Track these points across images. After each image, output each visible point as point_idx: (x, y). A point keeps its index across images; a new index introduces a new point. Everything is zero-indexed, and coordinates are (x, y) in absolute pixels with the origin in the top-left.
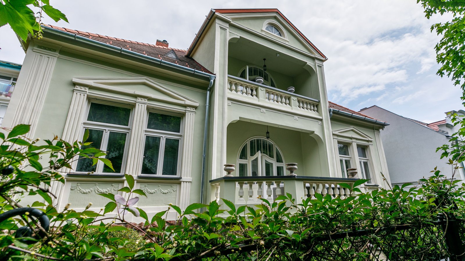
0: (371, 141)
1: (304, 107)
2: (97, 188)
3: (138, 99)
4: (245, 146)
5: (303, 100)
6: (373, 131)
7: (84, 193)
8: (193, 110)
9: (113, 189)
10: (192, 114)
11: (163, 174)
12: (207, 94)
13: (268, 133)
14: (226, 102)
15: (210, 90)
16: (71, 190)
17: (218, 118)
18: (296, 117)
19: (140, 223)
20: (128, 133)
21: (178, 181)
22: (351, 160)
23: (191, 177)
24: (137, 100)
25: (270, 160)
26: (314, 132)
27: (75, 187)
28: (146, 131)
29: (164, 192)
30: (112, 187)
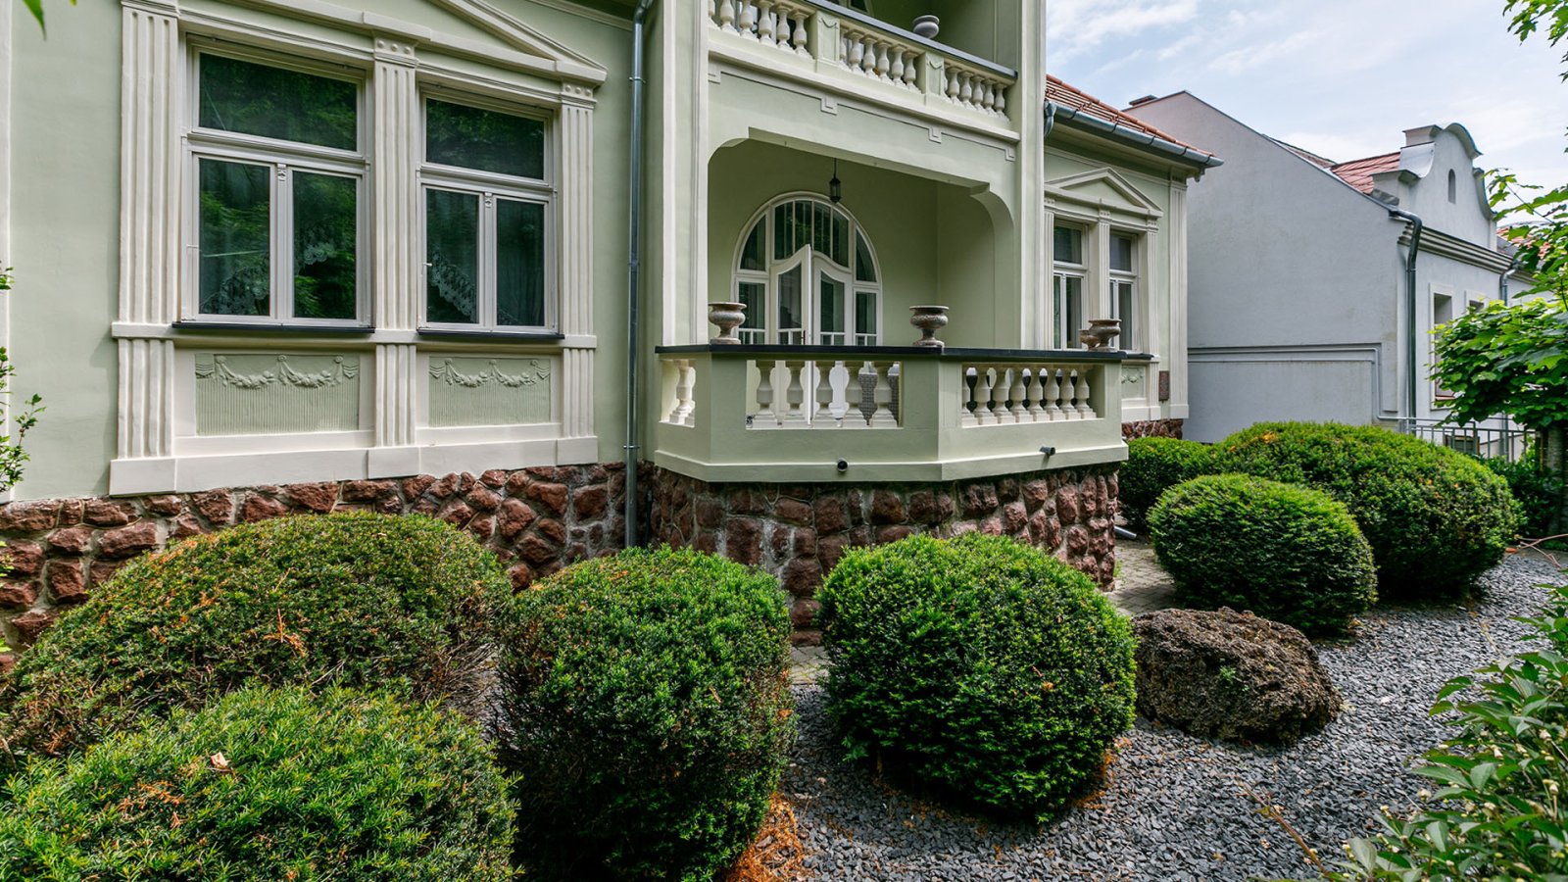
0: (1155, 218)
1: (964, 94)
2: (285, 369)
3: (380, 46)
4: (756, 226)
5: (965, 67)
6: (1165, 182)
7: (245, 387)
8: (588, 94)
9: (340, 373)
10: (582, 110)
11: (500, 322)
12: (633, 33)
13: (835, 182)
14: (705, 67)
15: (643, 20)
16: (199, 376)
17: (679, 131)
18: (936, 131)
19: (445, 475)
20: (361, 176)
21: (552, 347)
22: (1086, 278)
23: (594, 333)
24: (378, 50)
25: (837, 274)
26: (988, 184)
27: (209, 366)
28: (424, 172)
29: (511, 381)
30: (335, 365)
